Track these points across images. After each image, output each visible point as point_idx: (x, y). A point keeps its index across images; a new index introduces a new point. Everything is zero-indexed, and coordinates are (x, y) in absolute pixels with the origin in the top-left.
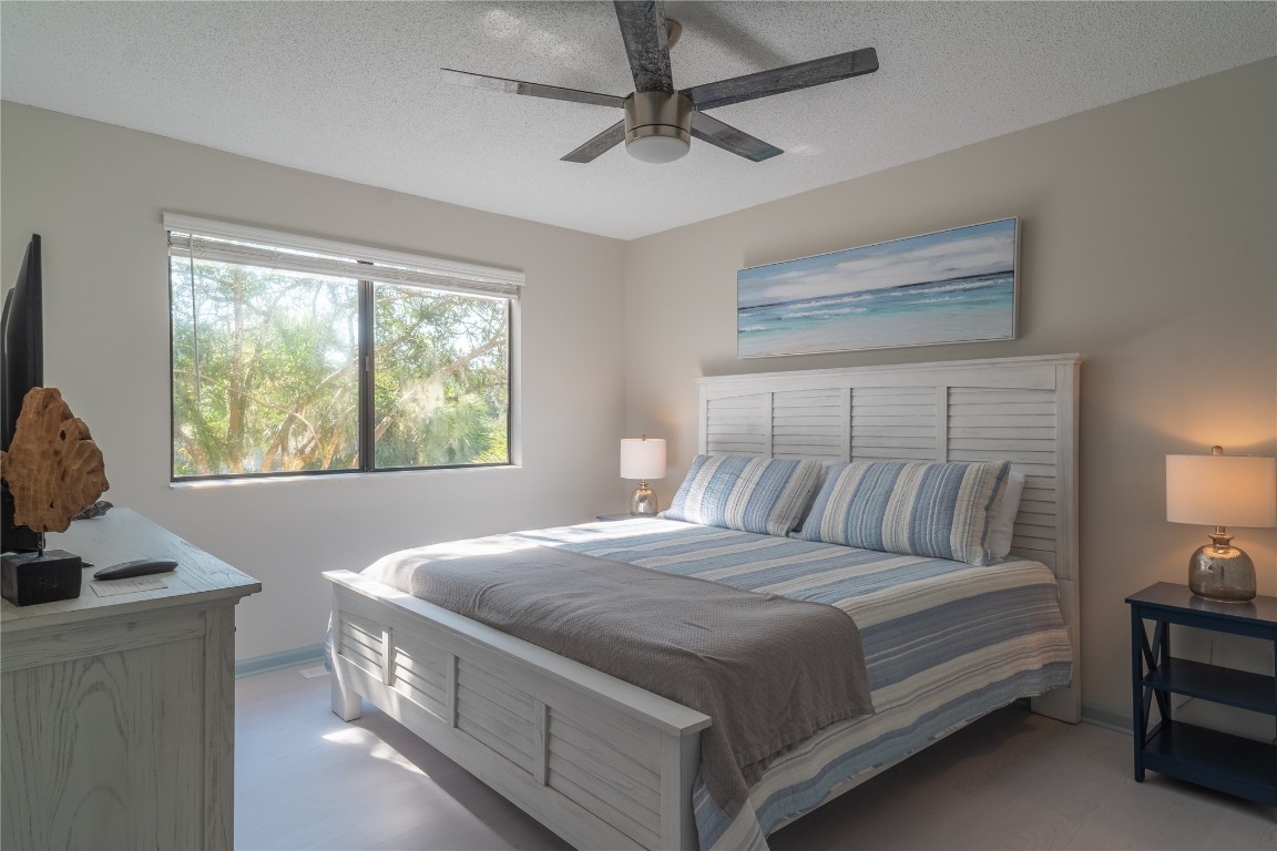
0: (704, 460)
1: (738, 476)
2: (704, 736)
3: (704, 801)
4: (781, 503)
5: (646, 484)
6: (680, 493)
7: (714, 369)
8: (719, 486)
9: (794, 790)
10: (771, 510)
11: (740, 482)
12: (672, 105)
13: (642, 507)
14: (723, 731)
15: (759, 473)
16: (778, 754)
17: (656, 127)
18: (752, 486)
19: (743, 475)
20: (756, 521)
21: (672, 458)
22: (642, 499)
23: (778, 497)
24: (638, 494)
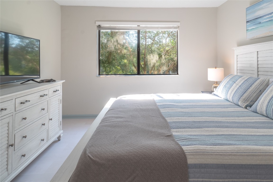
0: (229, 76)
1: (235, 83)
4: (246, 95)
5: (216, 83)
8: (228, 86)
10: (241, 97)
11: (235, 85)
15: (242, 82)
18: (238, 86)
22: (215, 87)
23: (245, 92)
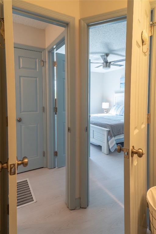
0: (114, 106)
2: (109, 131)
3: (109, 137)
5: (106, 109)
6: (111, 110)
7: (116, 92)
9: (119, 139)
12: (108, 64)
13: (105, 112)
14: (111, 131)
15: (122, 107)
16: (118, 135)
17: (106, 66)
19: (120, 108)
20: (121, 114)
21: (110, 106)
22: (105, 111)
24: (105, 110)
